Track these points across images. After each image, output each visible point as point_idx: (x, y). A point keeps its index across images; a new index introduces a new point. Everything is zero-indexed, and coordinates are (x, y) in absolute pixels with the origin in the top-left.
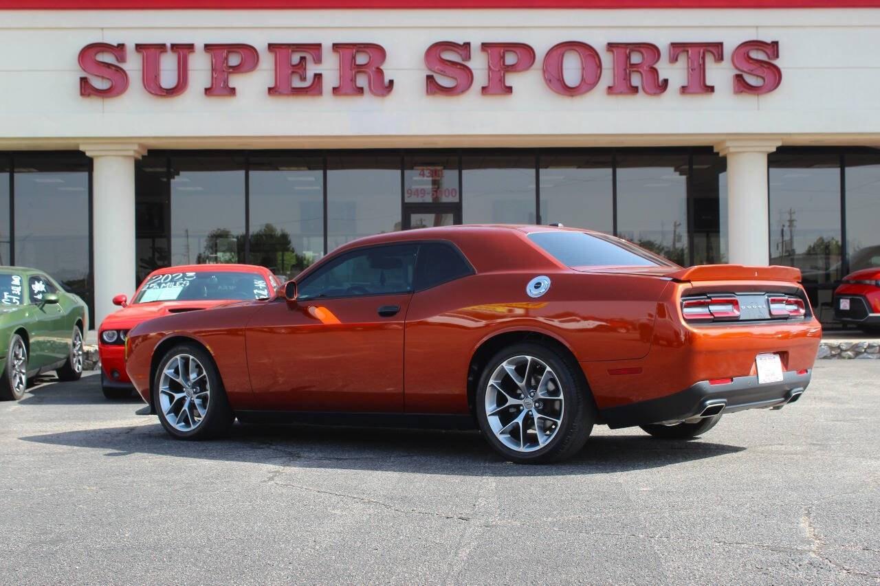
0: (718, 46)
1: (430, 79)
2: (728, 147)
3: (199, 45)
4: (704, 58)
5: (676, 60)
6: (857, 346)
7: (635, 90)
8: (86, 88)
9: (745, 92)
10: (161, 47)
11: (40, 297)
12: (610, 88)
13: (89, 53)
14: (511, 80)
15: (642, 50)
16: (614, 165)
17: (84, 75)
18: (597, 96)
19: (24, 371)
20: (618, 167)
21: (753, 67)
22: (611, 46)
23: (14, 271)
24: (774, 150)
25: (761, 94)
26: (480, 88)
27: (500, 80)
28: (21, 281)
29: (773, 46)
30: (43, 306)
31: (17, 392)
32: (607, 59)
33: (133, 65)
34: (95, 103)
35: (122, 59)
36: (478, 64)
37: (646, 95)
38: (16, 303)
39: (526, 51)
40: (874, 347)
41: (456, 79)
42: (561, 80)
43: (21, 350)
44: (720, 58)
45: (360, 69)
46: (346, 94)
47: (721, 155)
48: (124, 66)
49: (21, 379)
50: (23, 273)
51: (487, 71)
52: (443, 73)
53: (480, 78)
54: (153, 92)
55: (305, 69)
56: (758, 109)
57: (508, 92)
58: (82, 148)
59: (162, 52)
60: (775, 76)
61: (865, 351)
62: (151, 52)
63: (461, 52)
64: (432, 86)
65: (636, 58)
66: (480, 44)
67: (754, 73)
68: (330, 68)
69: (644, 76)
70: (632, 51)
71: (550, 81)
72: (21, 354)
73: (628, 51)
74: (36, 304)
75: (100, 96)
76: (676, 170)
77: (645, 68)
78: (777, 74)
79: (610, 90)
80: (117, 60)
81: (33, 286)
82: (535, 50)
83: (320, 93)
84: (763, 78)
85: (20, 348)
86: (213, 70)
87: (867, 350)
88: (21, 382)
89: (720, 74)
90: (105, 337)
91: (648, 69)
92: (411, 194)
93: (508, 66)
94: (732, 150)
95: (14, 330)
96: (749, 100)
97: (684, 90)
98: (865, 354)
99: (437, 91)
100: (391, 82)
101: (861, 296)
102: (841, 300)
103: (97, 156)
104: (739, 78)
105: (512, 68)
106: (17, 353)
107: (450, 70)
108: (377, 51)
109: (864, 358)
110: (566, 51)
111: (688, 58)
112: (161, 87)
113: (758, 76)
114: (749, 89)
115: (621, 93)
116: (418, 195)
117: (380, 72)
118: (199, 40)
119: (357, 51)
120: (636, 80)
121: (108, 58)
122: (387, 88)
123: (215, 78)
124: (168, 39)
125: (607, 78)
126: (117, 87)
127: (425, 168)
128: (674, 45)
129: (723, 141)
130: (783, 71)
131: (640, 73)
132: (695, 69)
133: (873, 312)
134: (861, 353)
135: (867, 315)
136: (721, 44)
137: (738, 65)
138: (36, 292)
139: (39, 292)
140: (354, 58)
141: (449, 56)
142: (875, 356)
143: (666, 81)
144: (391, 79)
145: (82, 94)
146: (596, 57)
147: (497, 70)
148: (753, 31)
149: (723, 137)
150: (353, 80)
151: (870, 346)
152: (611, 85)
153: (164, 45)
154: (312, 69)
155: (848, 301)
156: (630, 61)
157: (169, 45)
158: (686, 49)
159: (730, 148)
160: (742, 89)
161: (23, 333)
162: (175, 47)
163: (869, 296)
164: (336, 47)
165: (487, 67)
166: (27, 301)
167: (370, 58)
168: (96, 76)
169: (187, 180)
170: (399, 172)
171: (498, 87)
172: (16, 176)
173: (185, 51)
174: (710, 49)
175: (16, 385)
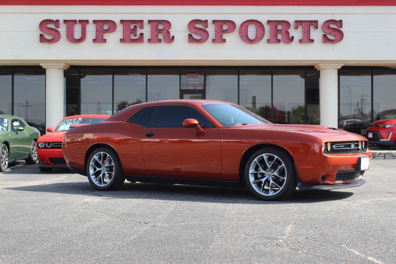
0: (316, 22)
1: (190, 35)
2: (320, 66)
3: (91, 21)
4: (309, 27)
5: (298, 28)
6: (374, 153)
7: (279, 41)
8: (42, 39)
9: (328, 42)
10: (75, 21)
11: (16, 128)
12: (268, 40)
13: (44, 24)
14: (225, 36)
15: (283, 24)
16: (272, 74)
17: (41, 33)
18: (263, 43)
19: (7, 159)
20: (274, 75)
21: (331, 31)
22: (269, 22)
23: (5, 117)
24: (340, 67)
25: (335, 43)
26: (212, 40)
27: (220, 36)
28: (8, 121)
29: (340, 22)
30: (17, 132)
31: (3, 168)
32: (267, 28)
33: (62, 29)
34: (46, 46)
35: (58, 26)
36: (211, 29)
37: (285, 44)
38: (5, 130)
39: (232, 24)
40: (382, 154)
41: (201, 36)
42: (247, 37)
43: (6, 150)
44: (316, 27)
45: (160, 31)
46: (154, 42)
47: (318, 69)
48: (59, 30)
49: (5, 163)
50: (10, 117)
51: (215, 33)
52: (196, 33)
53: (212, 35)
54: (71, 41)
55: (136, 31)
56: (333, 50)
57: (224, 41)
58: (41, 65)
59: (75, 23)
60: (340, 35)
61: (378, 156)
62: (70, 23)
63: (204, 24)
64: (191, 39)
65: (280, 27)
66: (212, 21)
67: (331, 34)
68: (147, 31)
69: (283, 35)
70: (278, 24)
71: (242, 37)
72: (6, 152)
73: (276, 24)
74: (14, 131)
75: (48, 42)
76: (300, 76)
77: (284, 31)
78: (342, 34)
79: (268, 41)
80: (56, 27)
81: (13, 123)
82: (236, 23)
83: (142, 41)
84: (335, 36)
85: (5, 149)
86: (97, 31)
87: (379, 155)
88: (5, 164)
89: (316, 34)
90: (39, 145)
91: (285, 32)
92: (184, 86)
93: (224, 30)
94: (322, 67)
95: (3, 142)
96: (329, 46)
97: (301, 41)
98: (378, 157)
99: (193, 41)
100: (173, 37)
101: (377, 132)
102: (369, 134)
103: (48, 68)
104: (325, 36)
105: (226, 31)
106: (4, 152)
107: (198, 32)
108: (167, 24)
109: (377, 159)
110: (249, 24)
111: (303, 27)
112: (74, 39)
113: (333, 35)
114: (329, 41)
115: (273, 42)
116: (187, 86)
117: (168, 32)
118: (91, 18)
119: (159, 24)
120: (280, 37)
121: (52, 26)
122: (171, 39)
123: (98, 35)
124: (78, 18)
125: (267, 36)
126: (55, 38)
127: (190, 74)
128: (297, 22)
129: (318, 64)
130: (344, 33)
131: (282, 33)
132: (305, 32)
133: (382, 139)
134: (376, 157)
135: (380, 140)
136: (317, 21)
137: (324, 30)
138: (14, 126)
139: (16, 126)
140: (157, 26)
141: (199, 26)
142: (382, 158)
143: (293, 37)
144: (173, 35)
145: (40, 41)
146: (262, 26)
147: (219, 32)
148: (332, 15)
149: (318, 62)
150: (157, 36)
151: (380, 154)
152: (268, 39)
153: (76, 20)
154: (139, 31)
155: (372, 134)
156: (277, 29)
157: (78, 20)
158: (302, 23)
159: (321, 67)
160: (327, 41)
161: (6, 143)
162: (80, 21)
163: (380, 132)
164: (150, 22)
165: (215, 31)
166: (10, 129)
167: (164, 26)
168: (47, 33)
169: (89, 79)
170: (179, 76)
171: (220, 39)
172: (15, 76)
173: (85, 23)
174: (311, 23)
175: (3, 166)
